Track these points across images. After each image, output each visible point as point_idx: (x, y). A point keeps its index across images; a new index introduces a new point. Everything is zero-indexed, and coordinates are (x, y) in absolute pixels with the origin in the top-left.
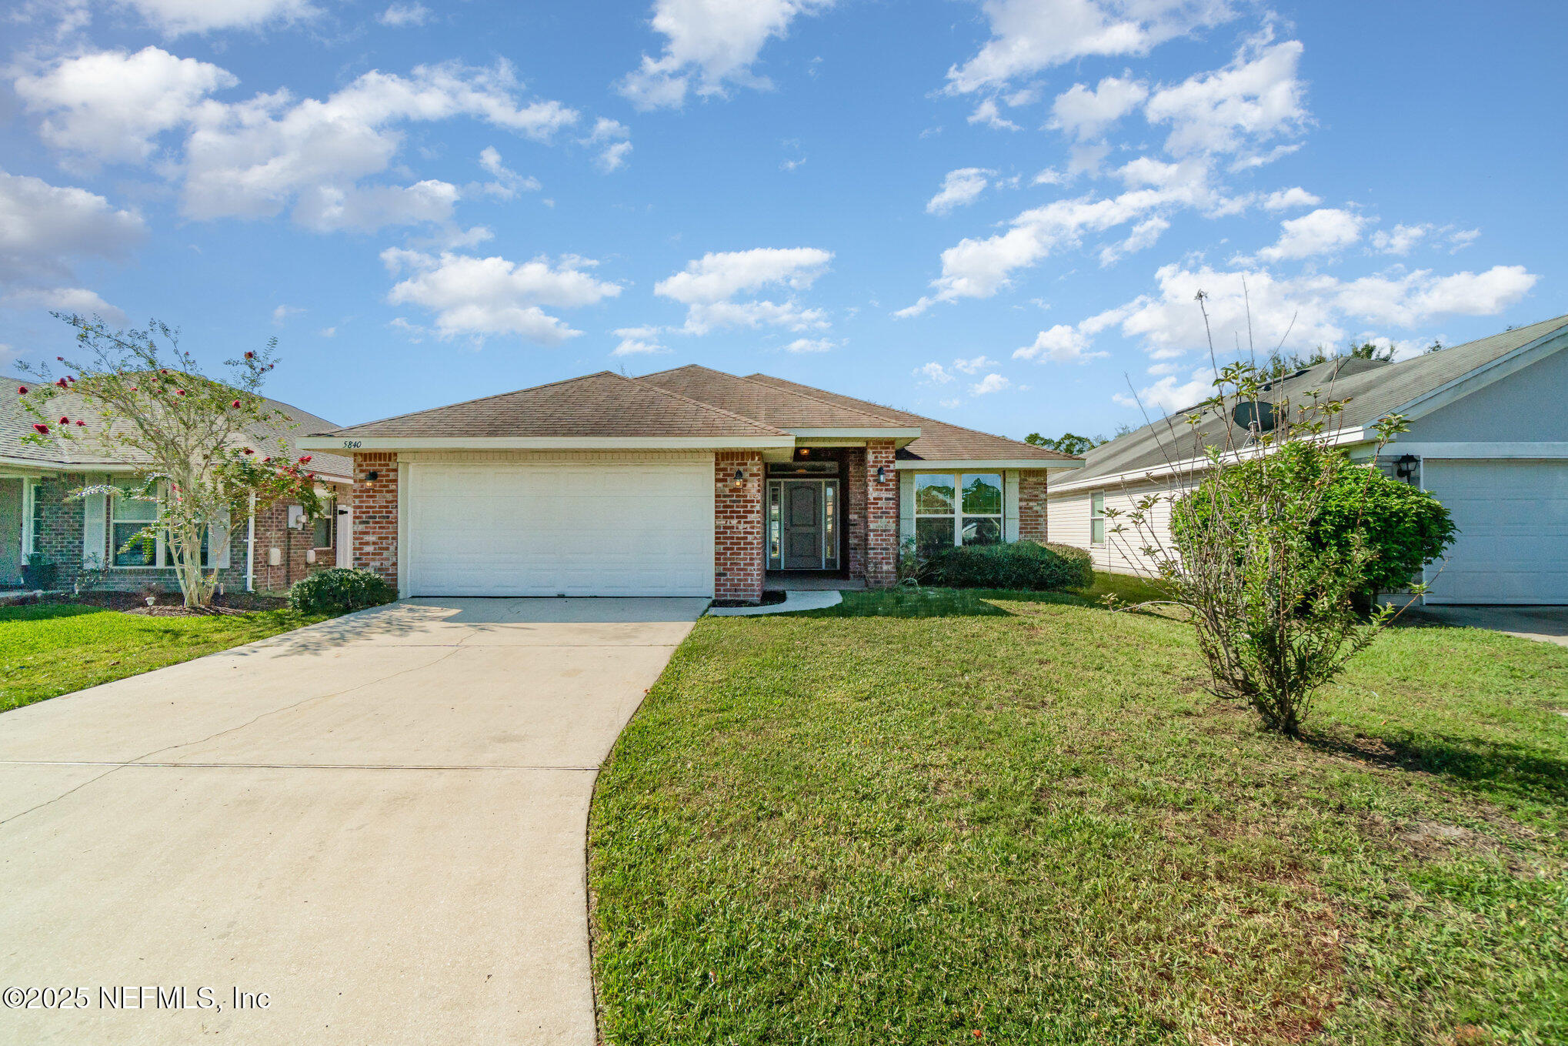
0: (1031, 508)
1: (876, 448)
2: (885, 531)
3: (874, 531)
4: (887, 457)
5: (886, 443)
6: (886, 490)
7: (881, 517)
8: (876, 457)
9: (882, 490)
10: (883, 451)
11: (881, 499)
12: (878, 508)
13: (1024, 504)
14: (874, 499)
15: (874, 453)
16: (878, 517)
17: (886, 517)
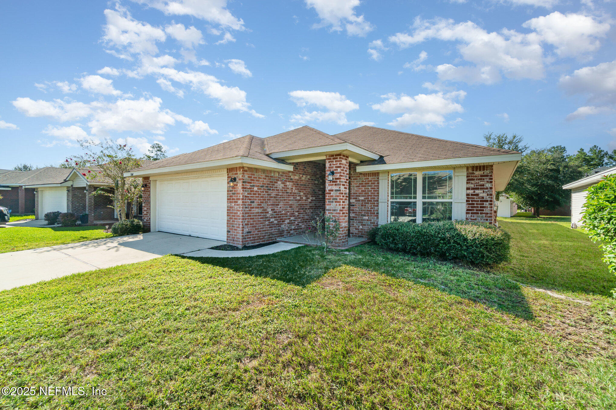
0: (477, 195)
1: (330, 159)
2: (334, 210)
3: (329, 210)
4: (337, 164)
5: (336, 155)
6: (335, 185)
7: (333, 202)
8: (330, 165)
9: (333, 185)
10: (334, 160)
11: (332, 190)
12: (331, 196)
13: (471, 192)
14: (329, 190)
15: (329, 162)
16: (331, 202)
17: (335, 202)
